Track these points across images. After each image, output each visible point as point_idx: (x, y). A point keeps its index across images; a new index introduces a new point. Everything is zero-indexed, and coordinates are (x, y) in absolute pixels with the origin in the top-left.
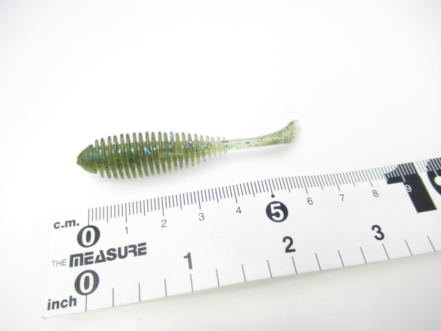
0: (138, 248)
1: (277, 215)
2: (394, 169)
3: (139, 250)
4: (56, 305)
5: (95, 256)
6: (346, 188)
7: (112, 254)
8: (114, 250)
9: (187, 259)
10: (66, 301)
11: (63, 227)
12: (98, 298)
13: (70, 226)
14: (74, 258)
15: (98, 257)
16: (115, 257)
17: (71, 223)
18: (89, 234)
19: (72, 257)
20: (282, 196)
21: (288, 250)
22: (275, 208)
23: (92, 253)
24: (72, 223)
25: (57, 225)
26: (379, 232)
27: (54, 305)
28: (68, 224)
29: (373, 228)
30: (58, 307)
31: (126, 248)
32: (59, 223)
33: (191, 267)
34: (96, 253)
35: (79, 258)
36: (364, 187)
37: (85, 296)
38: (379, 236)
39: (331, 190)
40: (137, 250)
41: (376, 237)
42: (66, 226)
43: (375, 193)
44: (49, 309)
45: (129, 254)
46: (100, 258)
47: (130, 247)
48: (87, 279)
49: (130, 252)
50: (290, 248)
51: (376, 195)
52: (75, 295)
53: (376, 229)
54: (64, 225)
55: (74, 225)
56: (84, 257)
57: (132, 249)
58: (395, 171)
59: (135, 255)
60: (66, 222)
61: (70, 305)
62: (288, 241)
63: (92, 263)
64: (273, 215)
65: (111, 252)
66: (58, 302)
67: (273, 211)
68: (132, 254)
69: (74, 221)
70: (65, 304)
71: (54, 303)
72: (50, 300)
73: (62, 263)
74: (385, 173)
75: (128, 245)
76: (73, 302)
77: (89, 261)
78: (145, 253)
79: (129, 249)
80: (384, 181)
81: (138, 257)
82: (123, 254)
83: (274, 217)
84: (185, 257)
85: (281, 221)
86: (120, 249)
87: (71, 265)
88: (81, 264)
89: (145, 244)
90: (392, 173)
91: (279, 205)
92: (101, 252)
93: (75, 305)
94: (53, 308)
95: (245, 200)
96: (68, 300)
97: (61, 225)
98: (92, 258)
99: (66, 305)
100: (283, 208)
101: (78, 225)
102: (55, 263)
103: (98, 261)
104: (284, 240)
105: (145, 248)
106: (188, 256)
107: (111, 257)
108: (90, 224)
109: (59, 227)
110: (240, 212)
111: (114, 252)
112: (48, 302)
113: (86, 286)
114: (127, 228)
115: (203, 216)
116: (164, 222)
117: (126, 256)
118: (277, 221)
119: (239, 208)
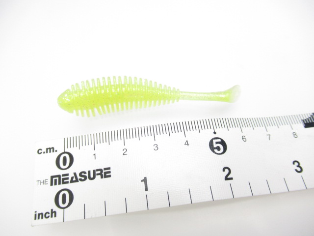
0: (104, 171)
1: (218, 148)
2: (309, 116)
3: (105, 173)
4: (41, 216)
5: (70, 177)
6: (272, 130)
8: (85, 173)
9: (144, 182)
10: (48, 213)
11: (44, 153)
12: (73, 212)
13: (50, 152)
14: (54, 179)
15: (72, 178)
16: (85, 179)
17: (50, 150)
18: (65, 159)
19: (52, 177)
20: (222, 134)
21: (227, 178)
22: (217, 143)
23: (67, 175)
24: (52, 150)
25: (40, 151)
26: (299, 166)
27: (39, 216)
28: (49, 150)
29: (294, 163)
30: (42, 218)
31: (94, 171)
32: (41, 150)
34: (71, 175)
35: (57, 178)
36: (286, 129)
37: (63, 210)
38: (299, 169)
39: (260, 131)
40: (103, 173)
41: (296, 170)
42: (47, 152)
43: (295, 135)
44: (35, 219)
45: (97, 176)
46: (74, 179)
47: (97, 170)
48: (64, 196)
49: (98, 174)
50: (229, 177)
51: (295, 136)
52: (56, 208)
53: (296, 164)
54: (45, 151)
56: (62, 177)
57: (99, 172)
58: (310, 118)
59: (102, 177)
60: (47, 149)
61: (52, 217)
62: (227, 171)
63: (67, 182)
64: (215, 148)
65: (83, 174)
66: (42, 214)
67: (215, 146)
68: (99, 176)
69: (53, 148)
70: (47, 215)
71: (39, 214)
72: (36, 212)
73: (45, 182)
74: (303, 119)
75: (96, 169)
76: (54, 214)
77: (65, 181)
78: (110, 176)
79: (97, 172)
80: (302, 125)
81: (104, 179)
82: (92, 176)
83: (216, 151)
84: (142, 181)
85: (220, 154)
86: (89, 172)
87: (52, 184)
88: (59, 184)
89: (109, 168)
90: (308, 119)
91: (219, 140)
92: (75, 174)
93: (55, 216)
94: (39, 218)
95: (192, 135)
96: (50, 212)
97: (43, 151)
98: (68, 179)
99: (49, 217)
100: (223, 143)
101: (56, 151)
102: (39, 182)
103: (72, 181)
104: (224, 170)
105: (110, 172)
106: (145, 180)
107: (83, 178)
108: (66, 151)
109: (41, 153)
110: (188, 144)
111: (85, 175)
112: (34, 213)
113: (64, 202)
114: (95, 155)
115: (157, 147)
116: (125, 150)
117: (94, 178)
118: (218, 154)
119: (187, 141)
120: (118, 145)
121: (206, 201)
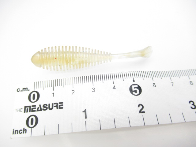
0: (59, 104)
1: (136, 91)
3: (59, 106)
4: (17, 132)
5: (37, 107)
6: (174, 79)
7: (46, 107)
8: (46, 105)
9: (84, 113)
10: (21, 130)
11: (21, 91)
12: (38, 130)
13: (25, 91)
14: (26, 108)
15: (38, 108)
17: (25, 89)
18: (34, 96)
19: (25, 107)
20: (139, 81)
21: (140, 112)
22: (135, 88)
23: (35, 106)
24: (26, 89)
25: (19, 90)
27: (16, 132)
28: (24, 89)
29: (190, 102)
30: (17, 133)
31: (53, 104)
32: (19, 89)
33: (86, 118)
34: (37, 106)
35: (29, 108)
36: (185, 79)
37: (31, 129)
38: (193, 107)
39: (166, 80)
40: (58, 106)
41: (191, 108)
42: (23, 91)
43: (191, 83)
44: (13, 134)
45: (54, 108)
46: (39, 109)
47: (55, 104)
48: (32, 119)
49: (55, 106)
50: (142, 111)
51: (192, 84)
52: (26, 128)
53: (192, 103)
54: (22, 90)
55: (27, 90)
56: (31, 107)
57: (56, 105)
59: (57, 109)
60: (23, 89)
61: (24, 133)
62: (141, 107)
63: (35, 111)
64: (133, 91)
65: (45, 106)
66: (17, 131)
67: (134, 89)
68: (56, 108)
69: (27, 88)
71: (16, 131)
72: (14, 129)
73: (20, 110)
75: (54, 103)
76: (25, 131)
77: (33, 110)
78: (62, 108)
79: (54, 105)
81: (59, 110)
82: (51, 107)
83: (134, 93)
84: (83, 112)
85: (136, 95)
86: (49, 105)
87: (25, 112)
88: (30, 111)
89: (62, 103)
91: (137, 86)
92: (40, 105)
93: (26, 133)
94: (15, 134)
95: (118, 82)
96: (23, 130)
97: (20, 90)
98: (35, 108)
99: (22, 133)
100: (139, 88)
101: (29, 90)
102: (17, 110)
103: (38, 110)
104: (139, 106)
105: (62, 105)
106: (85, 111)
107: (45, 109)
108: (35, 90)
109: (19, 91)
110: (115, 88)
111: (47, 106)
112: (13, 130)
113: (32, 123)
114: (53, 93)
115: (94, 90)
116: (73, 91)
117: (52, 109)
118: (135, 95)
119: (114, 86)
120: (69, 88)
121: (125, 127)
